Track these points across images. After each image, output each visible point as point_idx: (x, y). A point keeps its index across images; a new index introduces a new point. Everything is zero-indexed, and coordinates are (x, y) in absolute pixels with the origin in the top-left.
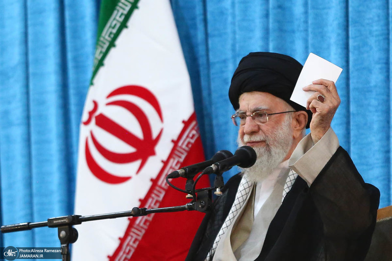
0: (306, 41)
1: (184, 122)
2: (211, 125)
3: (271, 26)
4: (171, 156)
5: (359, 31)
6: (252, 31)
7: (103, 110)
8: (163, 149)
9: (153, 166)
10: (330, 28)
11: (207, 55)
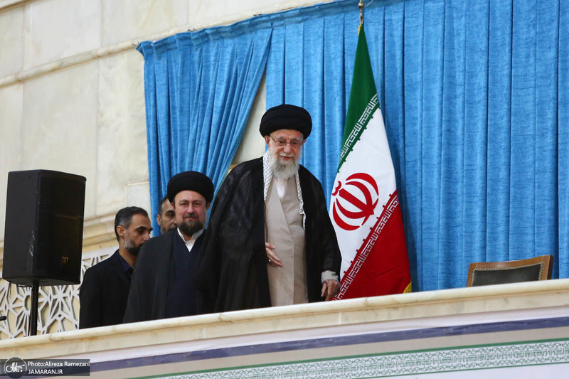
0: (463, 150)
1: (390, 195)
2: (406, 197)
3: (443, 141)
4: (382, 215)
5: (494, 146)
6: (433, 144)
7: (344, 187)
8: (378, 211)
9: (372, 220)
10: (477, 144)
11: (405, 157)
